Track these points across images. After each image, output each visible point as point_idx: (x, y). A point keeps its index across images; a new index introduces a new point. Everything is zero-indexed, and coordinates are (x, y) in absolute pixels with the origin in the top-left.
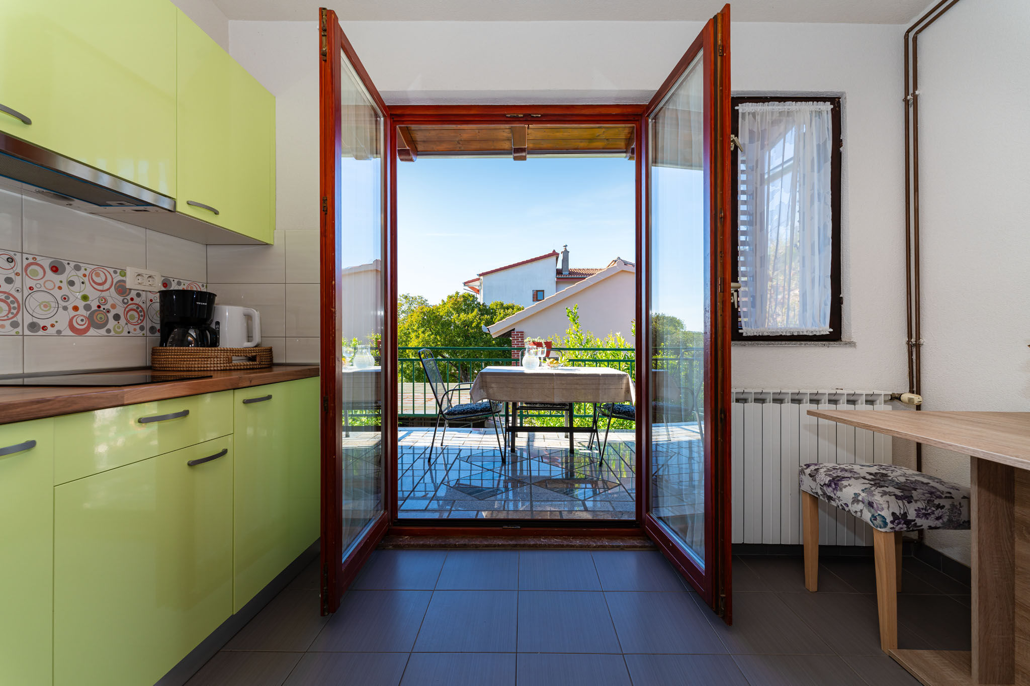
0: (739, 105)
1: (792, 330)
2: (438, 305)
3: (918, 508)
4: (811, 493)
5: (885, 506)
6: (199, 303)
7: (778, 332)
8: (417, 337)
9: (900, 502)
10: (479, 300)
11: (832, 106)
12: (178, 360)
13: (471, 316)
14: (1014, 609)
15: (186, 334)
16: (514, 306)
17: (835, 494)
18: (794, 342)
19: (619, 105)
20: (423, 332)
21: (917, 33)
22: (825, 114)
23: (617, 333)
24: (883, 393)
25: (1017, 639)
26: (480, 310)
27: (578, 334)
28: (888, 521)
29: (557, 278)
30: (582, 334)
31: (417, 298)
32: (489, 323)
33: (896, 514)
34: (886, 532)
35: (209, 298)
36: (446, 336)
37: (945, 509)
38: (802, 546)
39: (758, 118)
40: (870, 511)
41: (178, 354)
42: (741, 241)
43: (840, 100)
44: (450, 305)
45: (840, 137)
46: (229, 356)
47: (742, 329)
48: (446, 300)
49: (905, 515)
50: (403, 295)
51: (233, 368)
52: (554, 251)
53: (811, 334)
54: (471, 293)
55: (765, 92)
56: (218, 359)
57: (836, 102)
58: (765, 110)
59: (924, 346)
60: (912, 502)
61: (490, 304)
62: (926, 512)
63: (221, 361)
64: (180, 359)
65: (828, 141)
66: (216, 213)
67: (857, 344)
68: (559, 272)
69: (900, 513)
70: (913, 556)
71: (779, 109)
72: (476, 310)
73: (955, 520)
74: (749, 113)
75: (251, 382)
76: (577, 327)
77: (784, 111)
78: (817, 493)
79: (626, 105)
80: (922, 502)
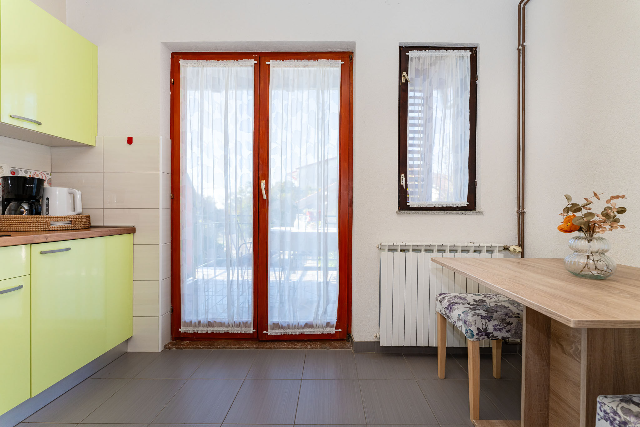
0: (409, 52)
1: (442, 204)
3: (495, 324)
4: (440, 313)
5: (473, 323)
6: (28, 185)
7: (433, 205)
9: (483, 321)
11: (471, 53)
12: (9, 224)
14: (549, 394)
15: (20, 206)
17: (450, 315)
18: (442, 211)
19: (331, 52)
21: (525, 4)
22: (466, 58)
24: (498, 245)
25: (550, 414)
28: (475, 333)
33: (480, 328)
34: (473, 341)
35: (40, 182)
37: (513, 325)
38: (437, 347)
39: (421, 61)
40: (465, 327)
41: (9, 220)
42: (409, 144)
43: (477, 49)
45: (477, 74)
46: (48, 221)
47: (409, 202)
49: (486, 329)
51: (51, 229)
53: (455, 206)
55: (426, 43)
56: (39, 223)
57: (474, 51)
58: (426, 55)
59: (526, 214)
60: (491, 320)
62: (500, 327)
63: (41, 224)
64: (10, 224)
65: (467, 77)
66: (39, 124)
67: (484, 213)
69: (483, 328)
70: (518, 353)
71: (436, 55)
73: (520, 332)
74: (415, 58)
75: (47, 239)
77: (439, 56)
78: (443, 313)
79: (336, 52)
80: (498, 320)
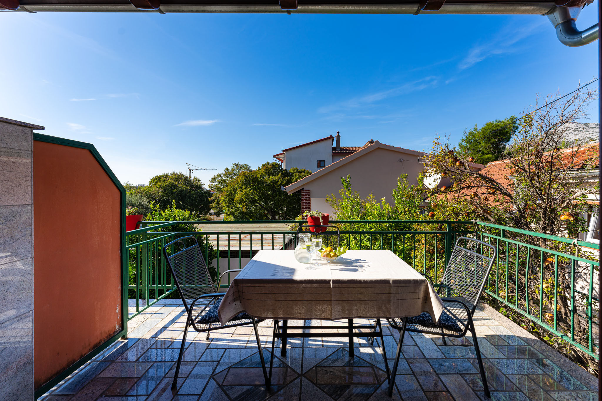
2: (256, 170)
8: (241, 191)
10: (283, 167)
13: (277, 178)
16: (305, 171)
20: (245, 188)
23: (382, 198)
26: (282, 174)
29: (333, 153)
30: (353, 198)
31: (244, 165)
32: (289, 182)
36: (260, 191)
44: (263, 170)
48: (261, 167)
50: (235, 163)
52: (331, 135)
54: (277, 162)
61: (290, 170)
68: (334, 149)
72: (280, 174)
76: (350, 193)
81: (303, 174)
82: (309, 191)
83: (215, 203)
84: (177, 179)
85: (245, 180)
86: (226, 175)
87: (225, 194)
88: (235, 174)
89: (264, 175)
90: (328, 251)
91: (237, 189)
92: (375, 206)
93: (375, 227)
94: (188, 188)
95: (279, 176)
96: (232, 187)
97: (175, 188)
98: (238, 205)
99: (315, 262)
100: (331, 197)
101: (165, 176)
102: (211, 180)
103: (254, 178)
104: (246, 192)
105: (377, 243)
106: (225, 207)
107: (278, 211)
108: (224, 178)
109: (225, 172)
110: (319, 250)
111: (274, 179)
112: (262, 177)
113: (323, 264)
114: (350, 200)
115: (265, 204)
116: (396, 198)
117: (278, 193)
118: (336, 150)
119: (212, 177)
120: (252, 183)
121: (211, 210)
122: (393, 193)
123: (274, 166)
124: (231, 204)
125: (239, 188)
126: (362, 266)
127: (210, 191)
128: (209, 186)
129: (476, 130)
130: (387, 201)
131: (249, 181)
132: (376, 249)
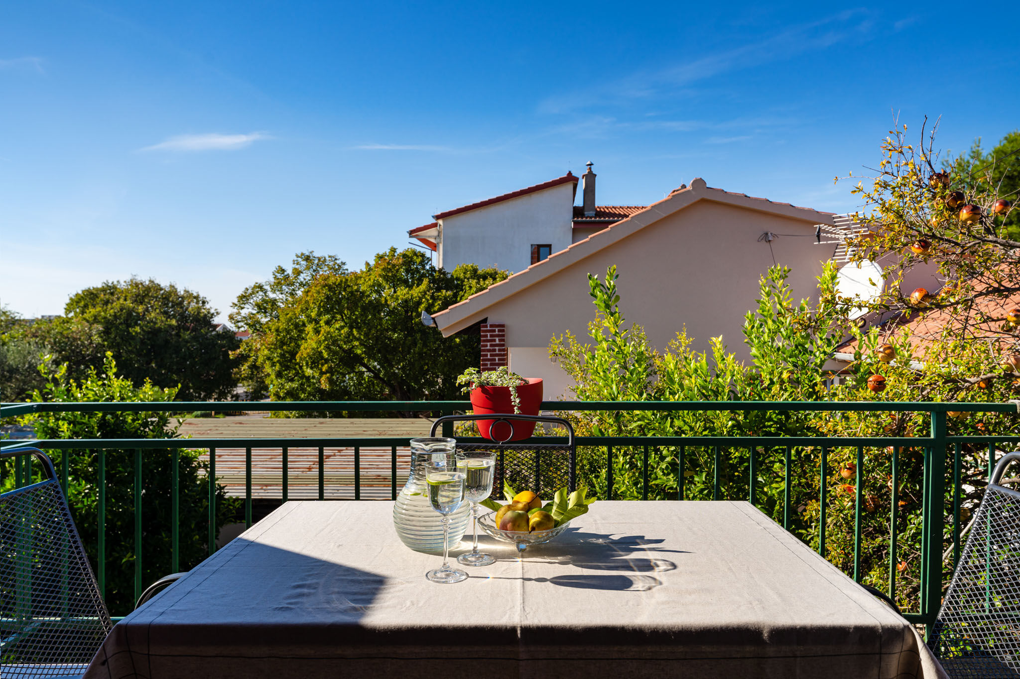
2: (359, 272)
8: (317, 331)
10: (434, 264)
13: (416, 292)
16: (496, 273)
20: (328, 323)
23: (714, 339)
26: (433, 281)
27: (618, 339)
29: (575, 223)
30: (626, 340)
31: (327, 258)
32: (446, 303)
36: (370, 330)
44: (379, 271)
48: (372, 263)
50: (302, 254)
52: (570, 173)
54: (418, 249)
61: (454, 270)
68: (578, 212)
72: (426, 281)
76: (615, 323)
81: (489, 281)
82: (503, 326)
83: (245, 367)
84: (143, 297)
85: (328, 298)
86: (277, 285)
87: (271, 338)
88: (302, 285)
89: (380, 285)
90: (520, 506)
91: (304, 325)
92: (693, 366)
93: (692, 429)
94: (174, 322)
95: (423, 287)
96: (291, 319)
97: (136, 324)
98: (309, 372)
99: (468, 546)
100: (565, 343)
101: (111, 290)
102: (236, 301)
103: (352, 292)
104: (328, 333)
105: (696, 479)
106: (273, 376)
107: (420, 389)
108: (272, 295)
109: (275, 278)
110: (489, 503)
111: (408, 296)
112: (378, 292)
113: (497, 557)
114: (617, 345)
115: (382, 366)
116: (756, 341)
117: (418, 336)
118: (583, 216)
119: (240, 292)
120: (348, 308)
121: (236, 386)
122: (747, 324)
123: (408, 259)
124: (288, 368)
125: (310, 322)
126: (646, 566)
127: (234, 333)
128: (231, 318)
129: (976, 155)
130: (727, 347)
131: (339, 302)
132: (694, 498)
